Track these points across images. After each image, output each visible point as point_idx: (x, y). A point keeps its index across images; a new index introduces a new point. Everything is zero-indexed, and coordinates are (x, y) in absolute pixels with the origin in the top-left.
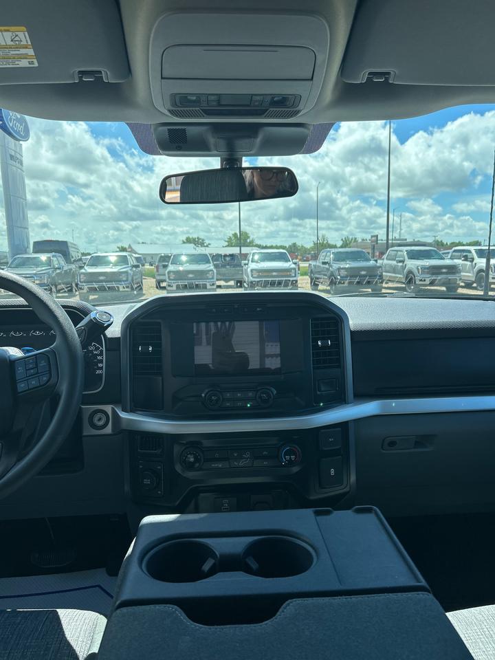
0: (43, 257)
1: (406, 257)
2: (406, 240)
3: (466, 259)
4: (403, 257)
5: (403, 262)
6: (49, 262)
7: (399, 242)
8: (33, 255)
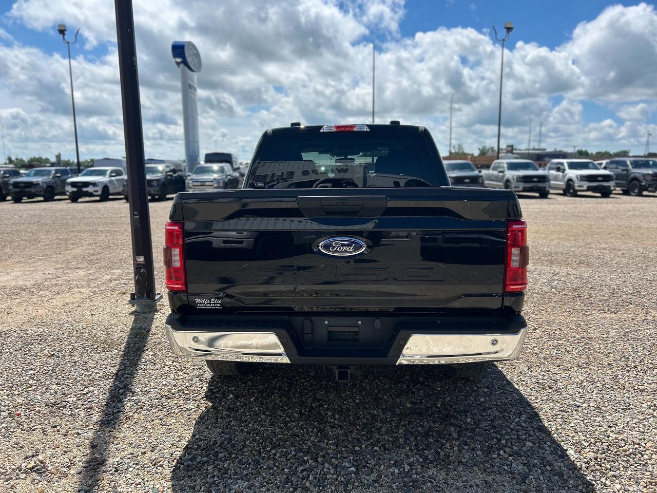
0: (216, 167)
1: (506, 168)
2: (545, 149)
3: (558, 169)
4: (504, 168)
5: (503, 172)
6: (222, 170)
7: (537, 152)
8: (208, 165)
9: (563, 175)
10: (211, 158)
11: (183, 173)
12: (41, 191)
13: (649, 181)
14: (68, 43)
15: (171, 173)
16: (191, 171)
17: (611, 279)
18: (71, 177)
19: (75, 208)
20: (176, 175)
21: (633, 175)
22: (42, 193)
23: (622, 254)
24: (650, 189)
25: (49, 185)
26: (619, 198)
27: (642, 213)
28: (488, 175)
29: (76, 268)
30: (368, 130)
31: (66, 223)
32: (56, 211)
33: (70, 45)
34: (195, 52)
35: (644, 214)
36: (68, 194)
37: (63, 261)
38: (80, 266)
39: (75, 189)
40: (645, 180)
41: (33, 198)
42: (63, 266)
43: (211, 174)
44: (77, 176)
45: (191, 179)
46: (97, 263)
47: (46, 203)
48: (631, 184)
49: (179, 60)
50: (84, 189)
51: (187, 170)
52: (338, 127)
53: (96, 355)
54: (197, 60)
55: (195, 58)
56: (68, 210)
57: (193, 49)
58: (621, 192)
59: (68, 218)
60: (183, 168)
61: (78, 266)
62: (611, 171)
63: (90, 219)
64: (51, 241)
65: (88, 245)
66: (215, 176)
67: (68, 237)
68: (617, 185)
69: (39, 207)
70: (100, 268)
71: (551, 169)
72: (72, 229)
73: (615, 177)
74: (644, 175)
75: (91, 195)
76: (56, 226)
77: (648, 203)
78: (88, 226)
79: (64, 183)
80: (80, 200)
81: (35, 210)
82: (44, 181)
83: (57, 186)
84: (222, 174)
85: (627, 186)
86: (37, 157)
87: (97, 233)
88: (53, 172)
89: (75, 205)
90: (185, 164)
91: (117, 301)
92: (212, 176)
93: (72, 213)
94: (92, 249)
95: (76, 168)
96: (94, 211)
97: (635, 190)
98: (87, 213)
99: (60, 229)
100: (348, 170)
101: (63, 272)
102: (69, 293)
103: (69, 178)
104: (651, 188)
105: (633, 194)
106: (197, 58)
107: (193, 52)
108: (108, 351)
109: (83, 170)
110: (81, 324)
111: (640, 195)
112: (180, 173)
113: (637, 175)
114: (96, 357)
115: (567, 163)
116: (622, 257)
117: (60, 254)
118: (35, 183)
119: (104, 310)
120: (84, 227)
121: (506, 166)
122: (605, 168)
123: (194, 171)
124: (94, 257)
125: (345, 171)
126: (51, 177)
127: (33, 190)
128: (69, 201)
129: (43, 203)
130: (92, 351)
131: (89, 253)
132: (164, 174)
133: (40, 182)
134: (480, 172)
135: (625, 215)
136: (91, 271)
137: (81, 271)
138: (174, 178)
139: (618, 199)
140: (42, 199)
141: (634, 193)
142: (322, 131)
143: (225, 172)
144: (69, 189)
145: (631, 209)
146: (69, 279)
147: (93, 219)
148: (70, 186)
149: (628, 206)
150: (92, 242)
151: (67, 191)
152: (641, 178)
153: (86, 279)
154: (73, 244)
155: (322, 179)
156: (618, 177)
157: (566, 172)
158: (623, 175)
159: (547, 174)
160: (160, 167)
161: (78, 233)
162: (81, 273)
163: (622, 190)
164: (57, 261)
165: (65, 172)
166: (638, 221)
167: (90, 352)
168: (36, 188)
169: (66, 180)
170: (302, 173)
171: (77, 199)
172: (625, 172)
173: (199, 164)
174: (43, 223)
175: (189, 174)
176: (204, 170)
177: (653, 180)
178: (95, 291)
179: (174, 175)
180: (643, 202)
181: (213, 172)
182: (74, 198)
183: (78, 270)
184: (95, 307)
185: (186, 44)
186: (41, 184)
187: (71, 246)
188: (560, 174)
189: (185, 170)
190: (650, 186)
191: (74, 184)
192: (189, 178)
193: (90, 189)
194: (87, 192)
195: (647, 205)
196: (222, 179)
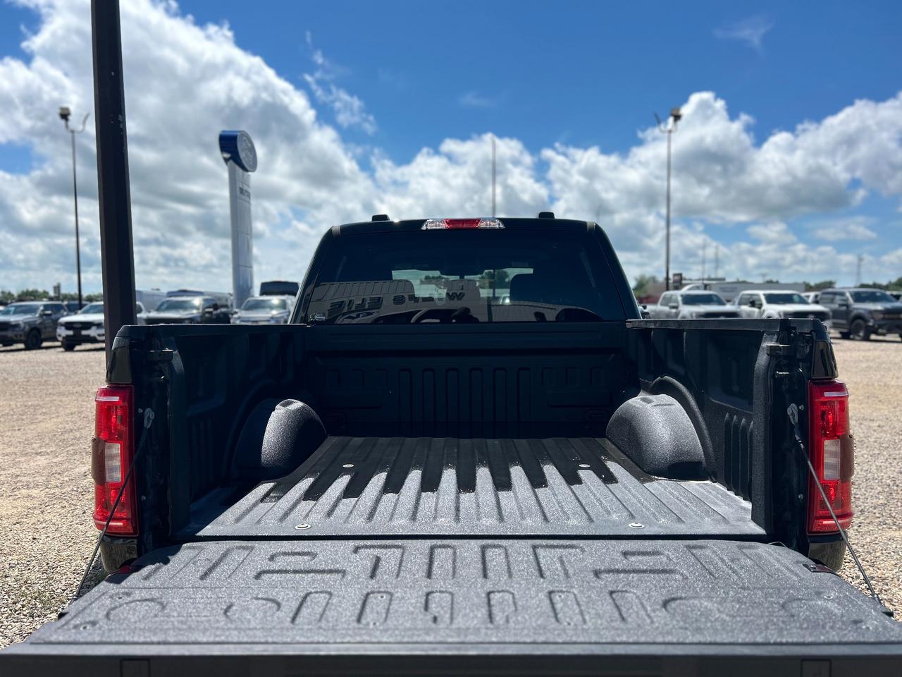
0: (275, 300)
1: (680, 302)
2: (724, 279)
3: (753, 304)
4: (677, 302)
5: (676, 307)
6: (283, 305)
7: (714, 282)
8: (265, 298)
9: (760, 312)
10: (269, 288)
11: (229, 310)
12: (21, 336)
13: (879, 320)
14: (73, 132)
15: (211, 310)
16: (239, 306)
17: (879, 468)
18: (67, 315)
19: (68, 359)
20: (219, 311)
21: (855, 312)
22: (23, 338)
23: (879, 426)
24: (880, 331)
25: (32, 326)
26: (839, 343)
27: (881, 364)
28: (655, 311)
29: (37, 454)
30: (502, 226)
31: (46, 381)
32: (38, 363)
33: (76, 134)
34: (249, 145)
35: (883, 366)
36: (60, 339)
37: (20, 442)
38: (43, 450)
39: (71, 333)
40: (872, 318)
41: (11, 345)
42: (16, 450)
43: (268, 310)
44: (76, 314)
45: (239, 318)
46: (73, 445)
47: (27, 352)
48: (854, 325)
49: (227, 156)
50: (84, 333)
51: (235, 305)
52: (451, 222)
53: (14, 624)
54: (252, 156)
55: (249, 154)
56: (55, 362)
57: (247, 141)
58: (839, 335)
59: (51, 373)
60: (229, 303)
61: (40, 451)
62: (826, 307)
63: (84, 376)
64: (13, 409)
65: (67, 415)
66: (274, 312)
67: (41, 403)
68: (835, 326)
69: (16, 357)
70: (75, 454)
71: (740, 304)
72: (51, 391)
73: (831, 314)
74: (871, 312)
75: (93, 340)
76: (29, 386)
77: (882, 350)
78: (77, 386)
79: (55, 324)
80: (78, 348)
81: (8, 362)
82: (25, 321)
83: (45, 328)
84: (284, 311)
85: (847, 327)
86: (31, 289)
87: (87, 396)
88: (42, 308)
89: (69, 355)
90: (232, 298)
91: (84, 513)
92: (268, 313)
93: (60, 366)
94: (72, 422)
95: (77, 302)
96: (92, 364)
97: (859, 332)
98: (82, 367)
99: (33, 391)
100: (464, 295)
101: (14, 460)
102: (11, 498)
103: (63, 316)
104: (882, 328)
105: (857, 338)
106: (251, 154)
107: (247, 145)
108: (39, 616)
109: (85, 305)
110: (10, 558)
111: (867, 339)
112: (223, 310)
113: (861, 311)
114: (14, 629)
115: (764, 295)
116: (881, 432)
117: (19, 430)
118: (13, 323)
119: (57, 530)
120: (71, 388)
121: (680, 299)
122: (816, 302)
123: (242, 307)
124: (71, 436)
125: (460, 297)
126: (37, 315)
127: (10, 334)
128: (62, 349)
129: (23, 352)
130: (10, 615)
131: (65, 428)
132: (201, 311)
133: (21, 322)
134: (645, 307)
135: (857, 367)
136: (59, 459)
137: (44, 457)
138: (214, 317)
139: (838, 346)
140: (21, 346)
141: (859, 336)
142: (424, 228)
143: (287, 307)
144: (63, 332)
145: (861, 358)
146: (19, 473)
147: (88, 376)
148: (63, 328)
149: (855, 355)
150: (76, 410)
151: (60, 336)
152: (867, 316)
153: (46, 473)
154: (44, 414)
155: (424, 310)
156: (836, 314)
157: (763, 308)
158: (841, 312)
159: (738, 310)
160: (197, 301)
161: (59, 396)
162: (42, 461)
163: (841, 333)
164: (10, 441)
165: (57, 308)
166: (879, 377)
167: (7, 618)
168: (13, 331)
169: (58, 319)
170: (394, 300)
171: (74, 347)
172: (844, 308)
173: (253, 296)
174: (11, 382)
175: (237, 310)
176: (258, 305)
177: (884, 319)
178: (53, 494)
179: (215, 312)
180: (875, 349)
181: (272, 307)
182: (69, 345)
183: (39, 457)
184: (44, 525)
185: (239, 134)
186: (22, 325)
187: (41, 418)
188: (756, 310)
189: (232, 305)
190: (880, 326)
191: (69, 326)
192: (236, 316)
193: (93, 332)
194: (88, 336)
195: (881, 353)
196: (282, 317)
